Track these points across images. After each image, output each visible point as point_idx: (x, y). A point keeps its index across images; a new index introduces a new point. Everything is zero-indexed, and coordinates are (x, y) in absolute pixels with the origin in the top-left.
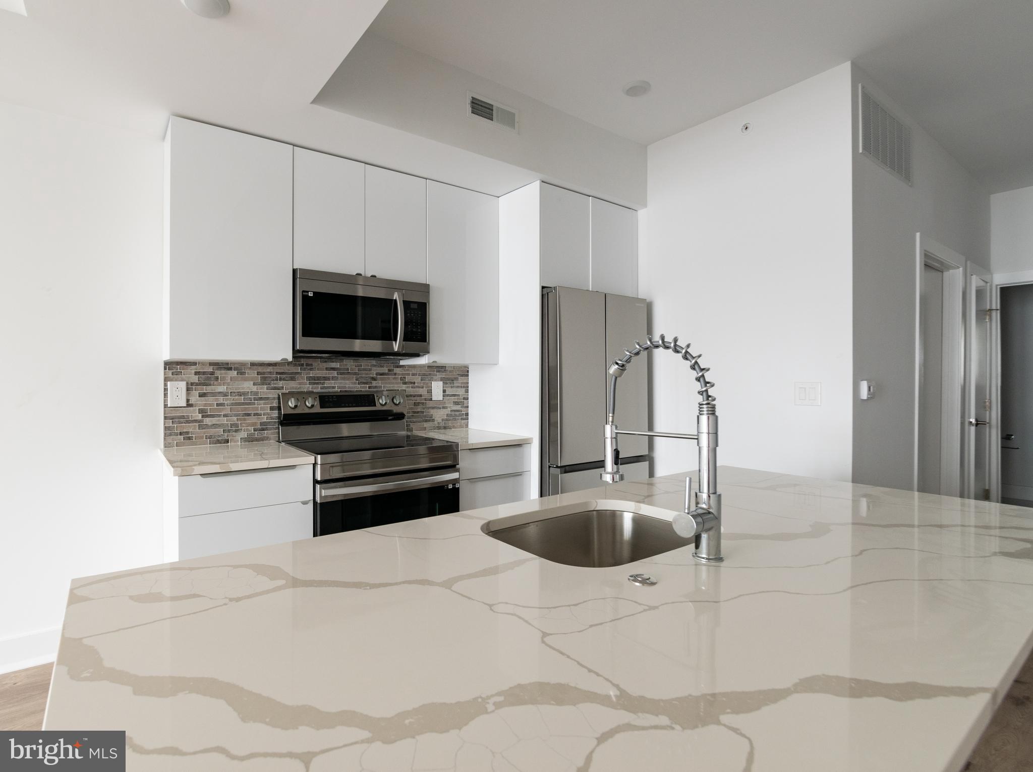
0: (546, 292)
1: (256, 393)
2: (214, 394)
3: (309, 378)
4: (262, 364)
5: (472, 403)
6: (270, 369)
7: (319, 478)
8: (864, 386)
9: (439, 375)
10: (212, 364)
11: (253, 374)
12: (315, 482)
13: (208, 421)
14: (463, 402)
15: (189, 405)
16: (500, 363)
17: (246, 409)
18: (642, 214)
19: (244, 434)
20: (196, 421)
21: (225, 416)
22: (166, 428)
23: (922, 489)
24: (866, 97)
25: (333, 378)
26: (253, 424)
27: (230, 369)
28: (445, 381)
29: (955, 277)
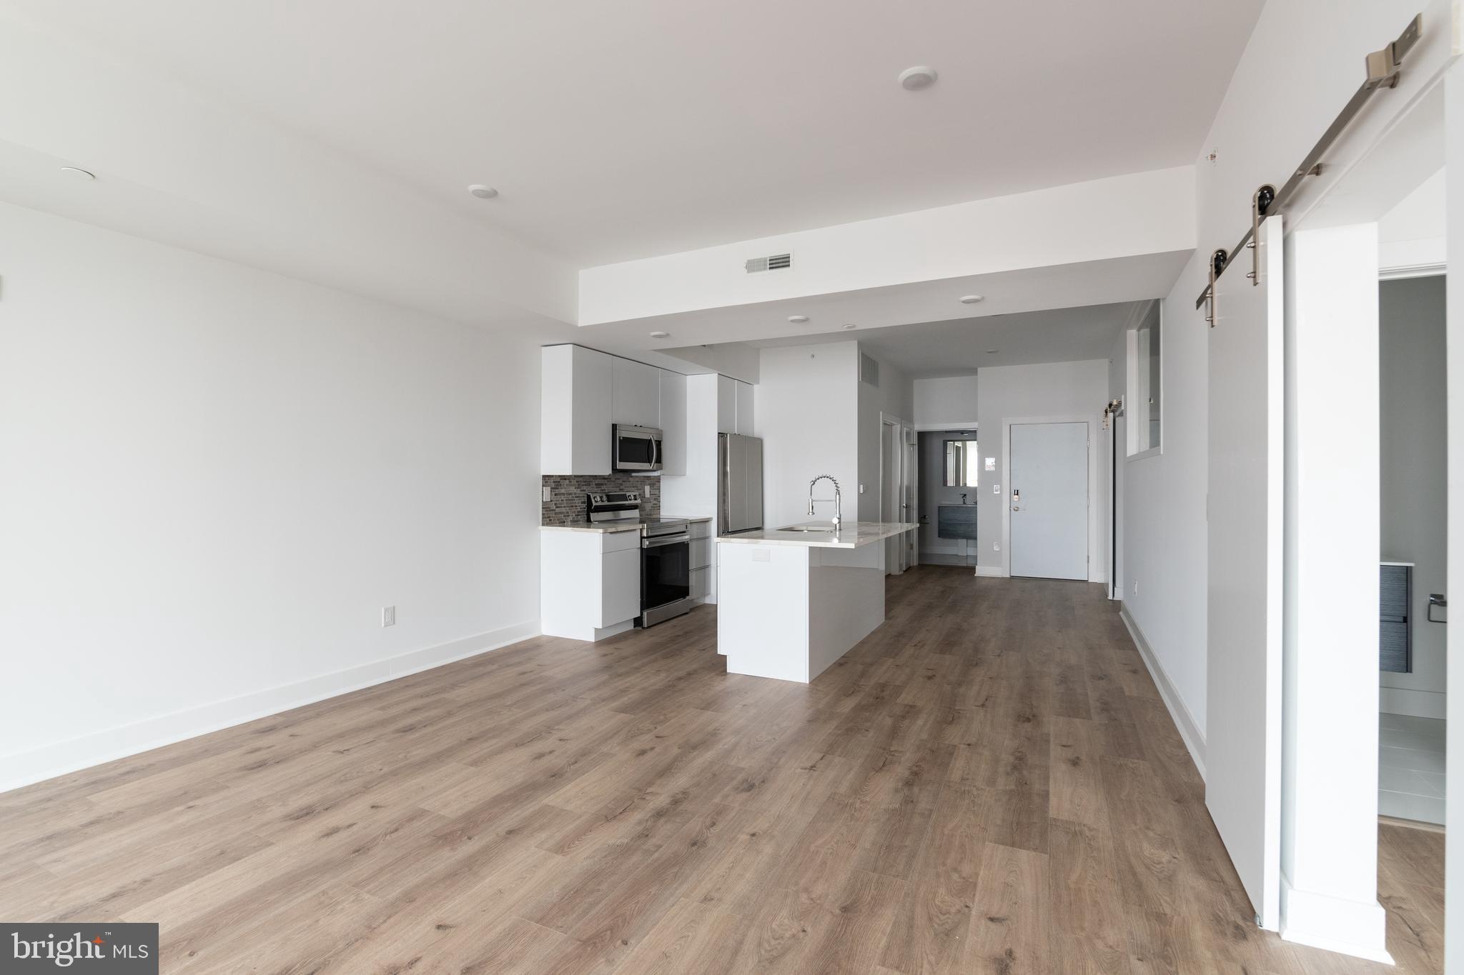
0: (721, 435)
1: (575, 494)
2: (560, 494)
3: (596, 484)
4: (578, 476)
5: (662, 499)
6: (581, 479)
7: (645, 535)
8: (862, 486)
9: (648, 482)
10: (560, 476)
11: (574, 482)
12: (642, 538)
13: (558, 510)
14: (657, 498)
15: (551, 501)
16: (687, 473)
17: (571, 503)
18: (756, 387)
19: (571, 518)
20: (553, 510)
21: (564, 507)
22: (543, 514)
23: (883, 521)
24: (862, 354)
25: (606, 484)
26: (575, 512)
27: (565, 479)
28: (650, 485)
29: (897, 428)
